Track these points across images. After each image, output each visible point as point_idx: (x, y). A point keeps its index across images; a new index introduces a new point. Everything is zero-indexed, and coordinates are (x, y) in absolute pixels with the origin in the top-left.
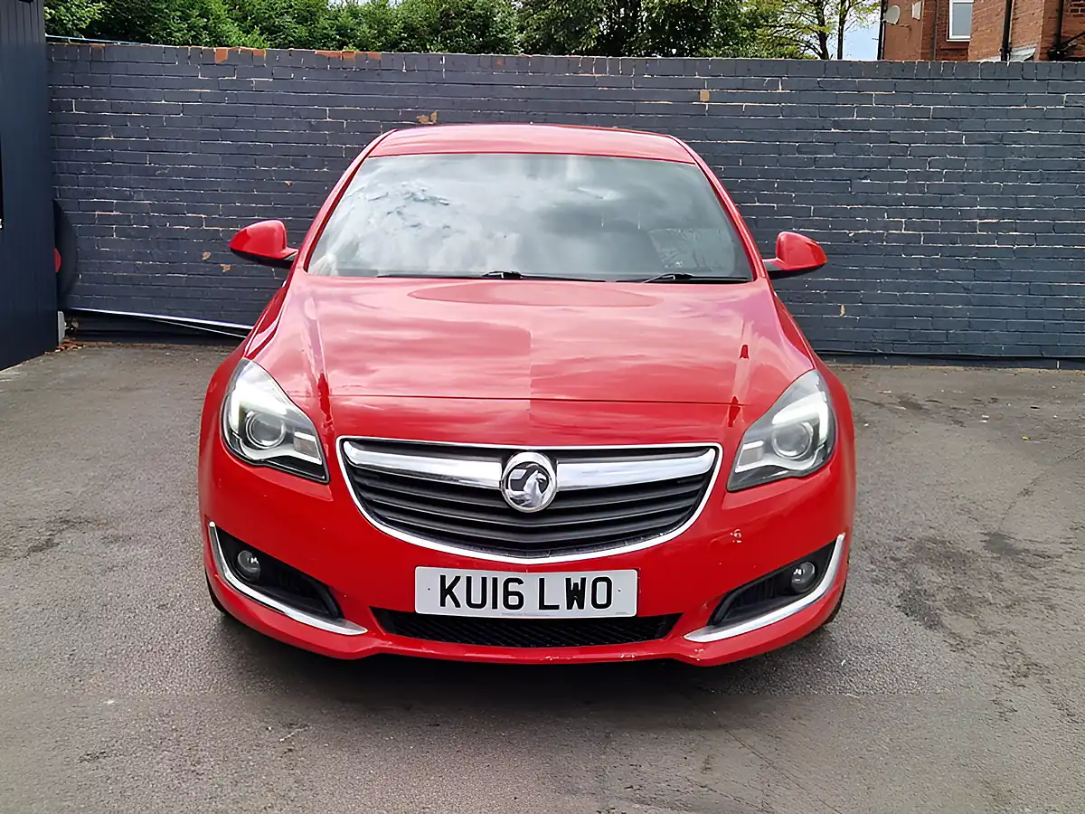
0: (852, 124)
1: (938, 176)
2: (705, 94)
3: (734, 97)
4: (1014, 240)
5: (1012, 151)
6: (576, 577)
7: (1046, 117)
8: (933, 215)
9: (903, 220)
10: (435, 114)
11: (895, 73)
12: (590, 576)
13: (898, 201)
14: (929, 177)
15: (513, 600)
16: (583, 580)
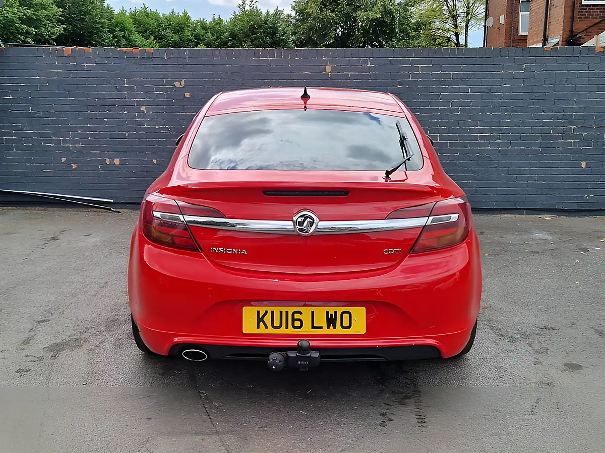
0: (409, 83)
1: (456, 110)
2: (328, 68)
3: (343, 70)
4: (499, 145)
5: (496, 96)
8: (454, 132)
9: (438, 135)
10: (183, 81)
13: (435, 124)
14: (452, 111)
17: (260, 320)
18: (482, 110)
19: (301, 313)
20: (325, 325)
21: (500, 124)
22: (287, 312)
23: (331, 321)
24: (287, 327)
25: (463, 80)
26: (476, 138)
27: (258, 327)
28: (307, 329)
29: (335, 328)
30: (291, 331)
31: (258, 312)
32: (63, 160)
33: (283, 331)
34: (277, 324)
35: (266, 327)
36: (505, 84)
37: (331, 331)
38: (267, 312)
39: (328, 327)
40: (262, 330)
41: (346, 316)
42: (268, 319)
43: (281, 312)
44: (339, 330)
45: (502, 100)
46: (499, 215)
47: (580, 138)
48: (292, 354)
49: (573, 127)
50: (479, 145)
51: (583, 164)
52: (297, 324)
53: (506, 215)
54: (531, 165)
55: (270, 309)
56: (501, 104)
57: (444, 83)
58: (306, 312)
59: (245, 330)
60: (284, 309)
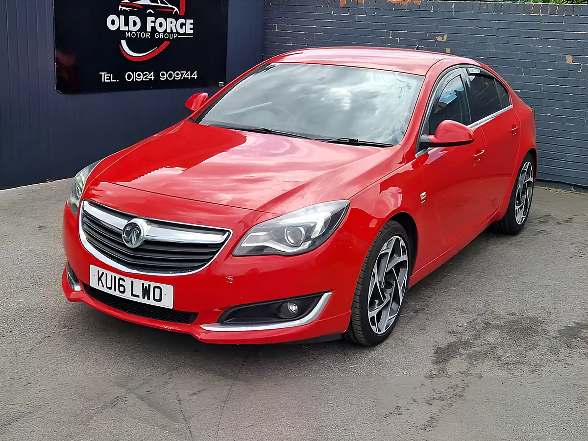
6: (147, 284)
12: (153, 284)
15: (122, 289)
16: (149, 286)
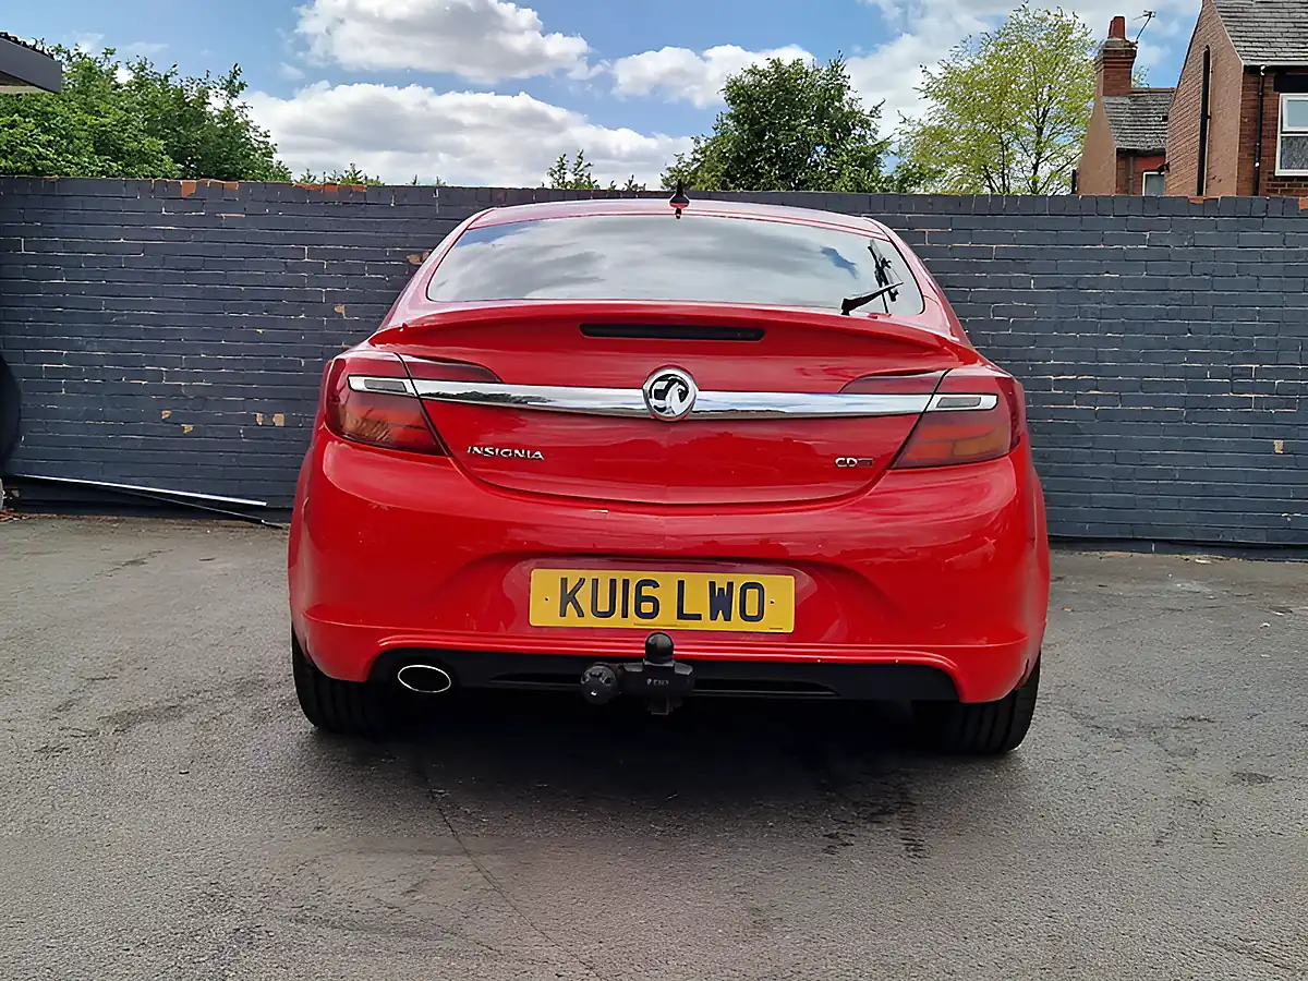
1: (1004, 324)
5: (1088, 297)
7: (1127, 259)
11: (951, 208)
17: (568, 598)
18: (1059, 327)
19: (655, 585)
20: (706, 613)
21: (1098, 357)
22: (626, 583)
23: (720, 602)
24: (625, 615)
25: (1016, 261)
26: (1046, 385)
27: (563, 614)
28: (667, 619)
29: (730, 620)
30: (633, 621)
31: (564, 581)
32: (166, 414)
33: (616, 621)
34: (604, 606)
35: (581, 614)
36: (1107, 273)
37: (720, 624)
38: (582, 581)
39: (714, 617)
40: (572, 620)
41: (752, 594)
42: (584, 597)
43: (613, 582)
44: (737, 624)
45: (1103, 306)
46: (1098, 553)
47: (1269, 388)
48: (635, 669)
49: (1254, 366)
50: (1055, 399)
51: (1278, 445)
52: (647, 607)
53: (1111, 553)
54: (1165, 446)
55: (589, 575)
56: (1098, 312)
57: (978, 268)
58: (667, 581)
59: (536, 619)
60: (620, 576)
